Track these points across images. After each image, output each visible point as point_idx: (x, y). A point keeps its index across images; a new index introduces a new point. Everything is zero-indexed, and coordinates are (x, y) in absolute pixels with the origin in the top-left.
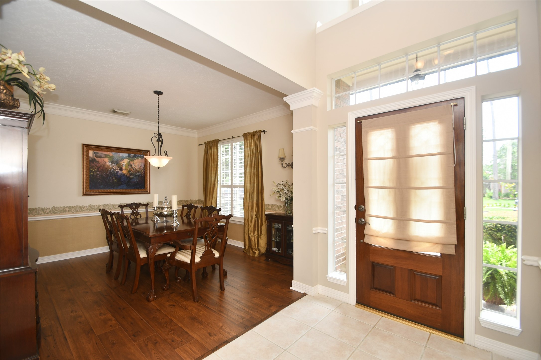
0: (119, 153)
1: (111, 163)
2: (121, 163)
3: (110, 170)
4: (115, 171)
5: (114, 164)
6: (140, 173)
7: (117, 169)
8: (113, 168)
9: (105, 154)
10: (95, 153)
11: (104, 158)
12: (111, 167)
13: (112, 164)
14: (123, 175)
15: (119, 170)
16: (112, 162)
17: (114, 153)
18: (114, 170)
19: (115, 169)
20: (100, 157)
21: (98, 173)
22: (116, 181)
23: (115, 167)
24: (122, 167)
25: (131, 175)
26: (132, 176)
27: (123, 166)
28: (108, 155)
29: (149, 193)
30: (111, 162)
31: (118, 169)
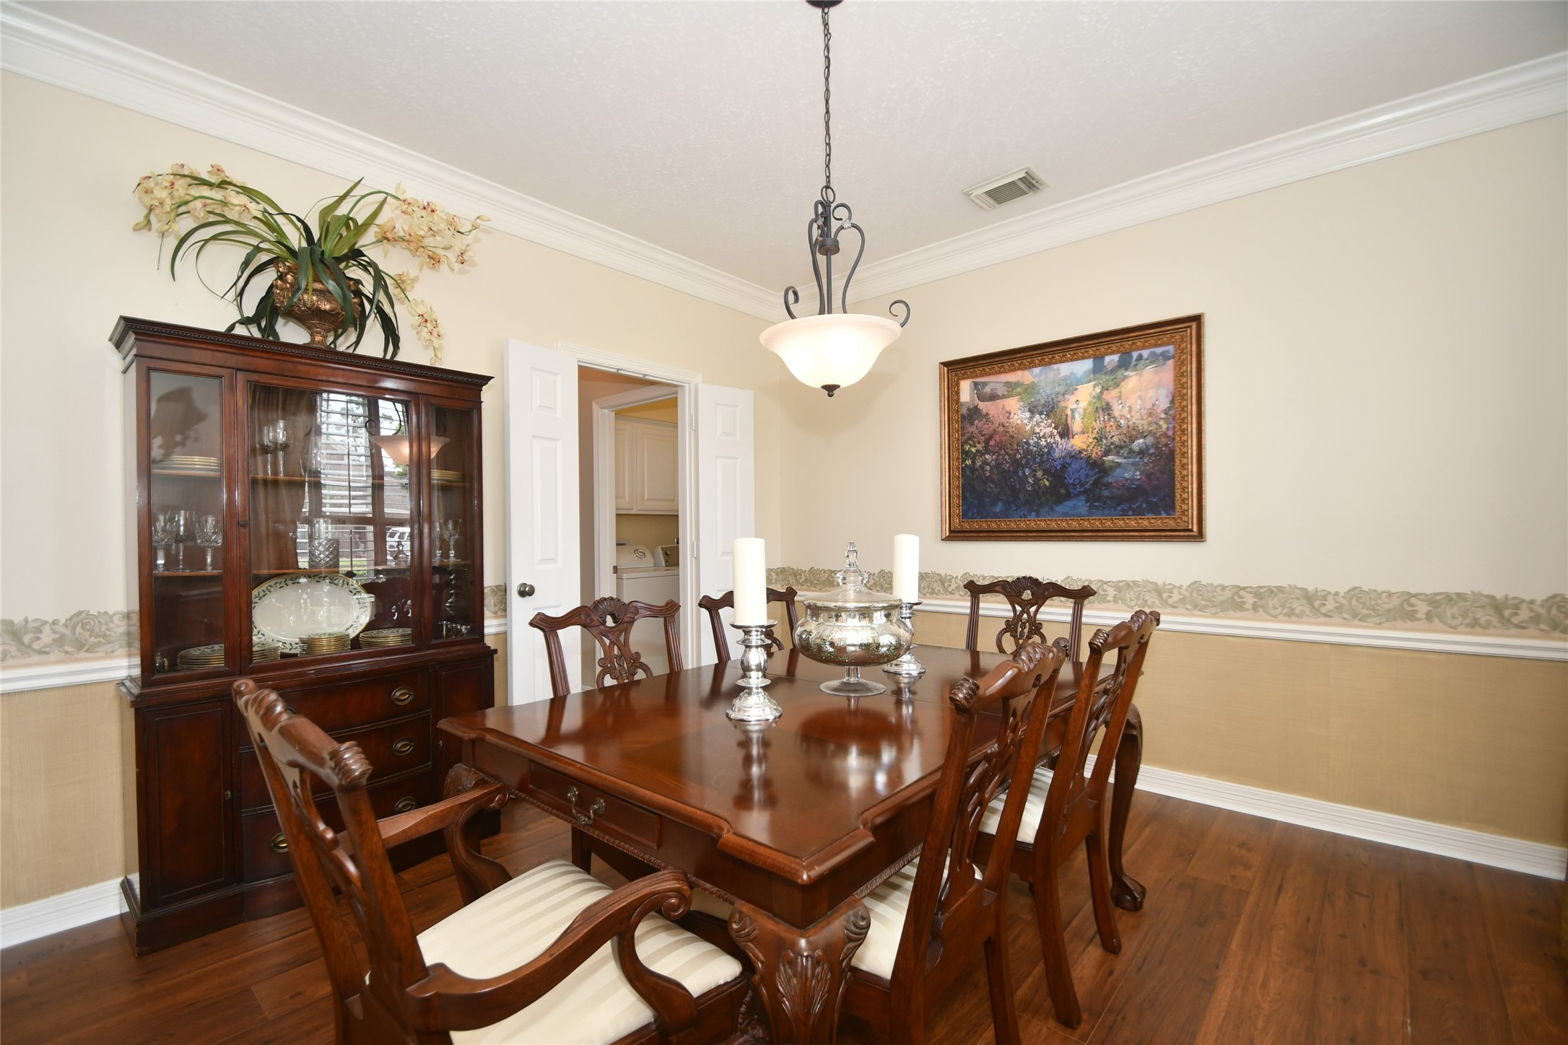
0: (1055, 366)
1: (1028, 415)
2: (1067, 408)
3: (1027, 443)
4: (1043, 443)
5: (1041, 413)
6: (1150, 440)
7: (1052, 435)
8: (1037, 430)
9: (1007, 384)
10: (976, 384)
11: (1004, 397)
12: (1028, 428)
13: (1031, 418)
14: (1075, 456)
15: (1058, 438)
16: (1032, 410)
17: (1037, 370)
18: (1039, 438)
19: (1044, 436)
20: (993, 397)
21: (986, 456)
22: (1047, 483)
23: (1045, 428)
24: (1069, 421)
25: (1107, 453)
26: (1110, 458)
27: (1073, 417)
28: (1017, 384)
29: (1200, 536)
30: (1030, 410)
31: (1055, 431)
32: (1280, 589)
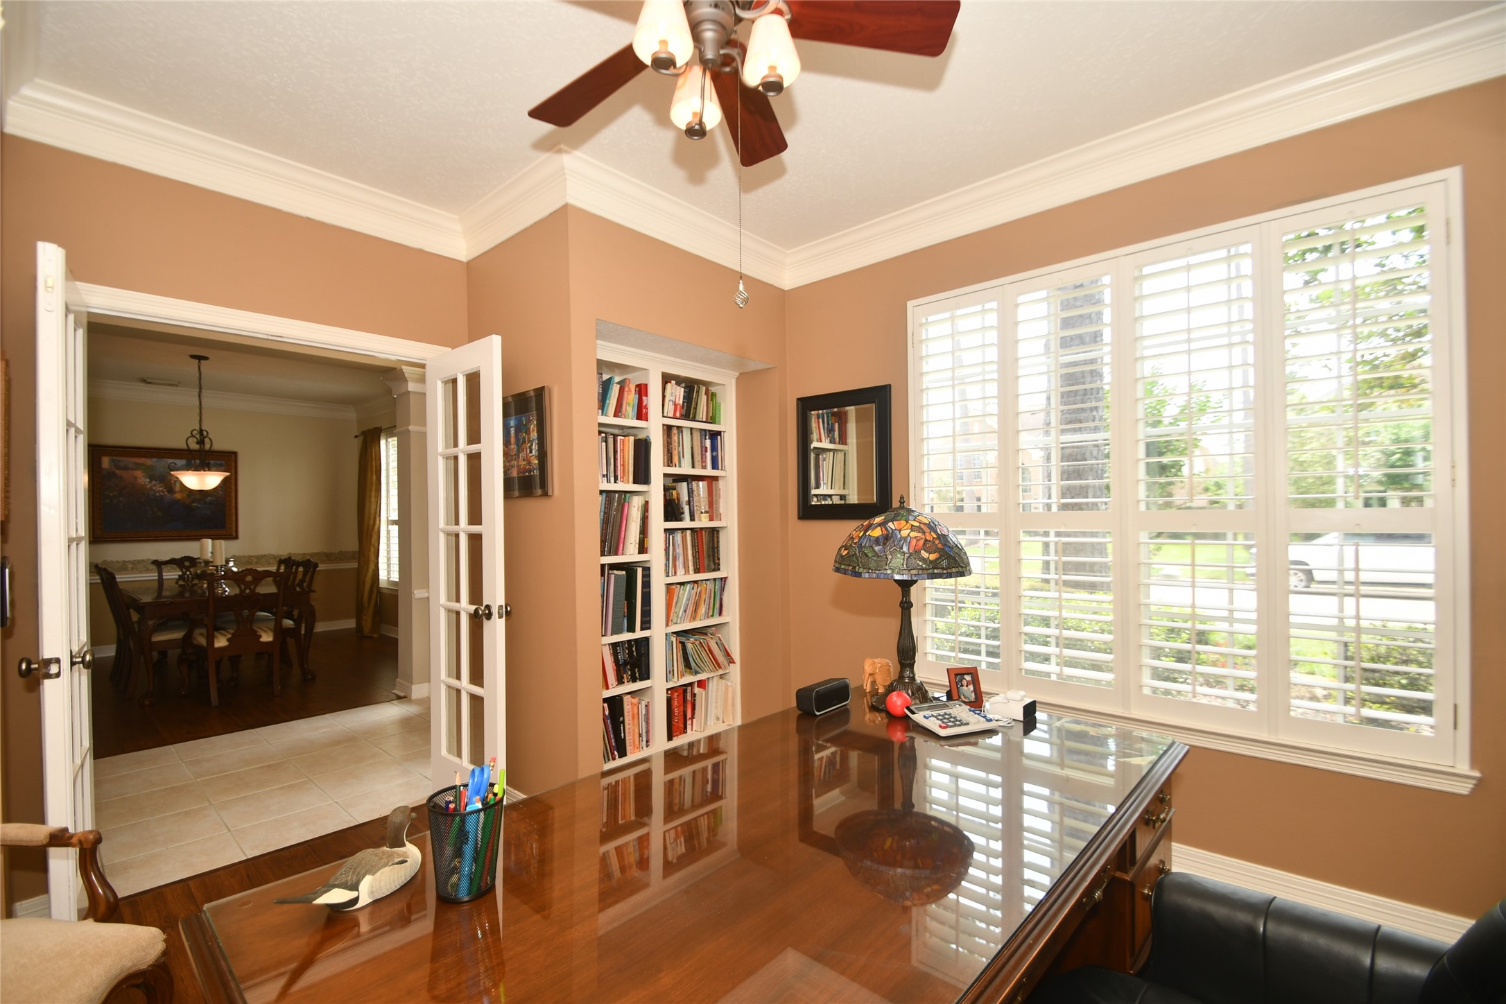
0: (166, 460)
1: (148, 480)
2: (171, 480)
3: (148, 494)
4: (158, 494)
5: (156, 480)
6: (214, 498)
7: (163, 491)
8: (154, 488)
9: (135, 463)
10: (113, 461)
11: (133, 469)
12: (148, 486)
13: (150, 482)
14: (177, 502)
15: (166, 493)
16: (151, 478)
17: (155, 460)
18: (156, 492)
19: (158, 492)
20: (126, 468)
21: (121, 499)
22: (160, 514)
23: (159, 488)
24: (173, 486)
25: (193, 502)
26: (195, 504)
27: (175, 484)
28: (142, 464)
29: (236, 537)
30: (149, 478)
31: (165, 490)
32: (265, 555)
